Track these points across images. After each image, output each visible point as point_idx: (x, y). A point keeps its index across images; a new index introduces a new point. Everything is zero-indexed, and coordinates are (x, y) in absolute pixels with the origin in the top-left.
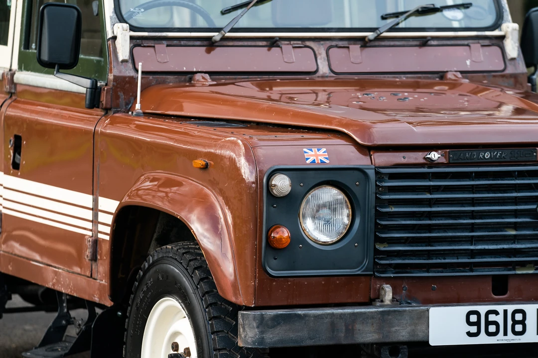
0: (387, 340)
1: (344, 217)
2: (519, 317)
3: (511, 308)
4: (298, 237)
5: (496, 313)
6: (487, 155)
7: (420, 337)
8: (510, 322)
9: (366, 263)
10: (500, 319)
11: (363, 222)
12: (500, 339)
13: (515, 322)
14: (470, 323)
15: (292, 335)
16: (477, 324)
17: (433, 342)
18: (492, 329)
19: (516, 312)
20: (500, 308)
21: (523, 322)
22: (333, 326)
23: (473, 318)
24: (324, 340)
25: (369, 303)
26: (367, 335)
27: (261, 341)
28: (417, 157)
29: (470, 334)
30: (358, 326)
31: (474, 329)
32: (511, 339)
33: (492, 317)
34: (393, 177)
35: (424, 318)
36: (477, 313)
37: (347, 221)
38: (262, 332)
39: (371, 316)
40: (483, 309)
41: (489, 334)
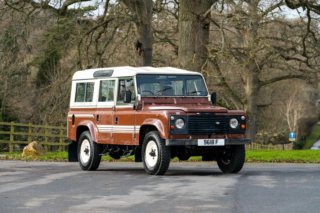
0: (191, 145)
1: (183, 124)
2: (213, 141)
3: (211, 140)
4: (176, 127)
5: (209, 140)
6: (207, 114)
7: (196, 144)
8: (211, 142)
9: (187, 132)
10: (210, 141)
11: (186, 125)
12: (210, 145)
13: (212, 142)
14: (205, 142)
15: (175, 143)
16: (206, 142)
17: (198, 145)
18: (208, 143)
19: (212, 140)
20: (210, 140)
21: (213, 142)
22: (182, 142)
23: (205, 141)
24: (180, 144)
25: (188, 139)
26: (187, 144)
27: (170, 144)
28: (195, 114)
29: (205, 144)
30: (186, 142)
31: (205, 143)
32: (211, 145)
33: (208, 141)
34: (191, 117)
35: (197, 141)
36: (206, 140)
37: (183, 125)
38: (170, 143)
39: (188, 140)
40: (207, 140)
41: (208, 144)
